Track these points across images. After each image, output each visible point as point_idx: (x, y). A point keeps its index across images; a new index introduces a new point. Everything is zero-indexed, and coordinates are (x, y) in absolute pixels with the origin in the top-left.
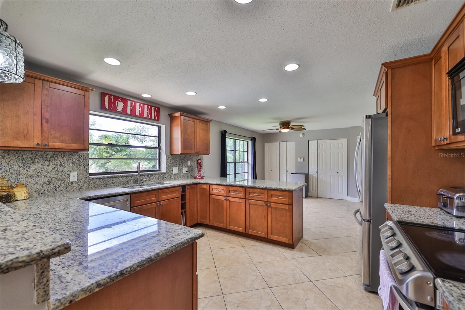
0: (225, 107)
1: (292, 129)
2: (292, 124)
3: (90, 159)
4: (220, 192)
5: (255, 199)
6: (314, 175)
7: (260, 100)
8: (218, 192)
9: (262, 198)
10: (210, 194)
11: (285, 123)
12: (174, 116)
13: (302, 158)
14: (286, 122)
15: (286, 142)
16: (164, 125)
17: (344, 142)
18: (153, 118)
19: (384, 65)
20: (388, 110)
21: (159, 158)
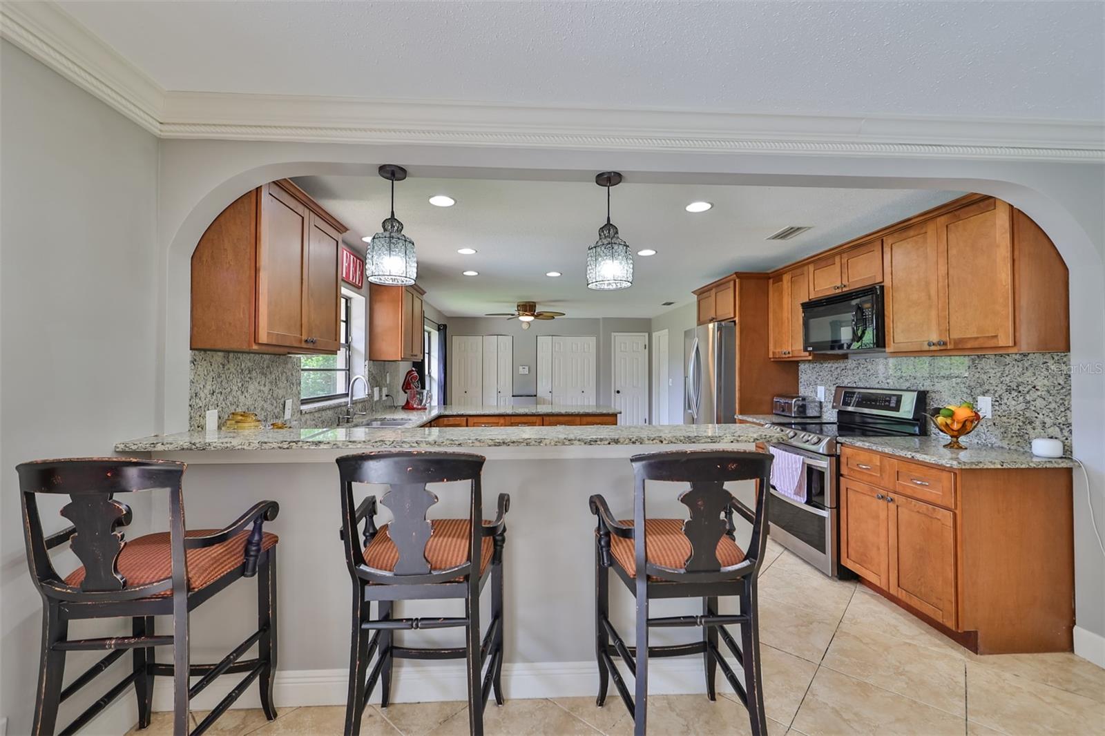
0: (476, 274)
1: (537, 316)
2: (538, 309)
3: (303, 370)
6: (546, 398)
7: (549, 274)
11: (530, 305)
13: (527, 368)
14: (532, 304)
15: (496, 337)
16: (364, 298)
17: (591, 341)
18: (357, 283)
19: (736, 273)
20: (737, 319)
21: (346, 366)
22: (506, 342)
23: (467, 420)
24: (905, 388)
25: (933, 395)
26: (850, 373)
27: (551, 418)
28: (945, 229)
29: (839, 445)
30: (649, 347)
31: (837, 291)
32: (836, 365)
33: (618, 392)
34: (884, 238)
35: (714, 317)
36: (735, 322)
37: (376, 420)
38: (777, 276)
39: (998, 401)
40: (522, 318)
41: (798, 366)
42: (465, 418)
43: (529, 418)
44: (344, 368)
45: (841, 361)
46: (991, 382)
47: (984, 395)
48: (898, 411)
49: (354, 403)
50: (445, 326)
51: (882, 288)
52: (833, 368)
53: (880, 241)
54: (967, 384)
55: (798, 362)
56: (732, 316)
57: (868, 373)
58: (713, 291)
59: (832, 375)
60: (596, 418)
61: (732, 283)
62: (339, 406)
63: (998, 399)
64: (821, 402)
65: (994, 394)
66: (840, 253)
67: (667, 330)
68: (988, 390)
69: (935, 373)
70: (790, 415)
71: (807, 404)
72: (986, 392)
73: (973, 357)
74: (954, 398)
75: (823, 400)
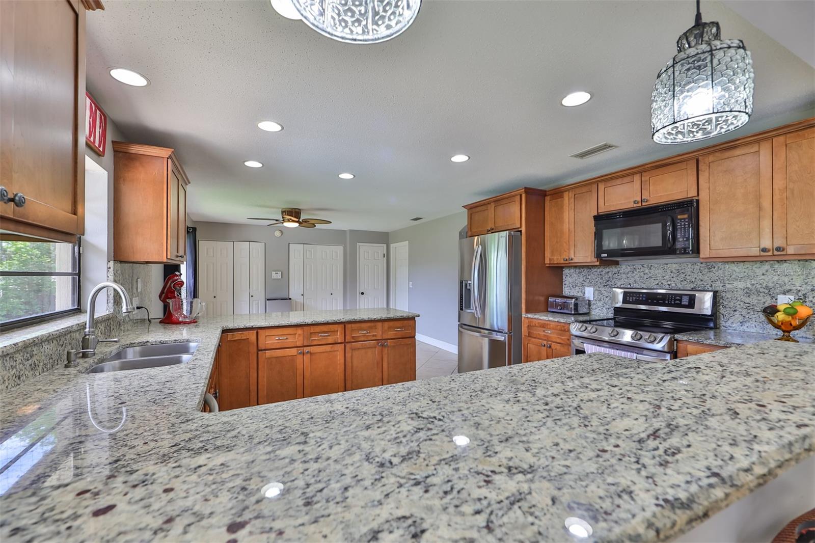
0: (260, 165)
1: (301, 223)
2: (304, 216)
4: (288, 341)
5: (362, 339)
6: (298, 300)
7: (341, 177)
8: (279, 341)
9: (374, 335)
10: (259, 350)
11: (297, 211)
12: (133, 152)
13: (280, 273)
15: (248, 243)
16: (106, 173)
17: (339, 249)
18: (97, 144)
19: (526, 188)
20: (523, 229)
21: (74, 268)
22: (257, 249)
23: (257, 333)
24: (690, 289)
25: (724, 294)
26: (624, 276)
27: (353, 325)
28: (785, 147)
29: (675, 342)
30: (387, 256)
31: (635, 205)
32: (607, 270)
33: (363, 293)
34: (700, 158)
35: (493, 227)
36: (521, 231)
37: (131, 345)
38: (557, 193)
39: (801, 299)
40: (287, 224)
41: (562, 271)
42: (255, 332)
43: (331, 326)
44: (70, 271)
45: (614, 267)
46: (793, 283)
47: (785, 294)
48: (694, 308)
49: (95, 323)
50: (194, 229)
51: (698, 201)
52: (604, 272)
53: (695, 161)
54: (764, 285)
55: (562, 268)
56: (519, 226)
57: (646, 277)
58: (493, 205)
59: (602, 278)
60: (396, 322)
61: (519, 197)
62: (68, 332)
63: (802, 297)
64: (589, 301)
65: (797, 294)
66: (641, 173)
67: (407, 242)
68: (790, 290)
69: (725, 276)
70: (570, 312)
71: (579, 303)
72: (788, 292)
73: (771, 262)
74: (749, 296)
75: (591, 299)
